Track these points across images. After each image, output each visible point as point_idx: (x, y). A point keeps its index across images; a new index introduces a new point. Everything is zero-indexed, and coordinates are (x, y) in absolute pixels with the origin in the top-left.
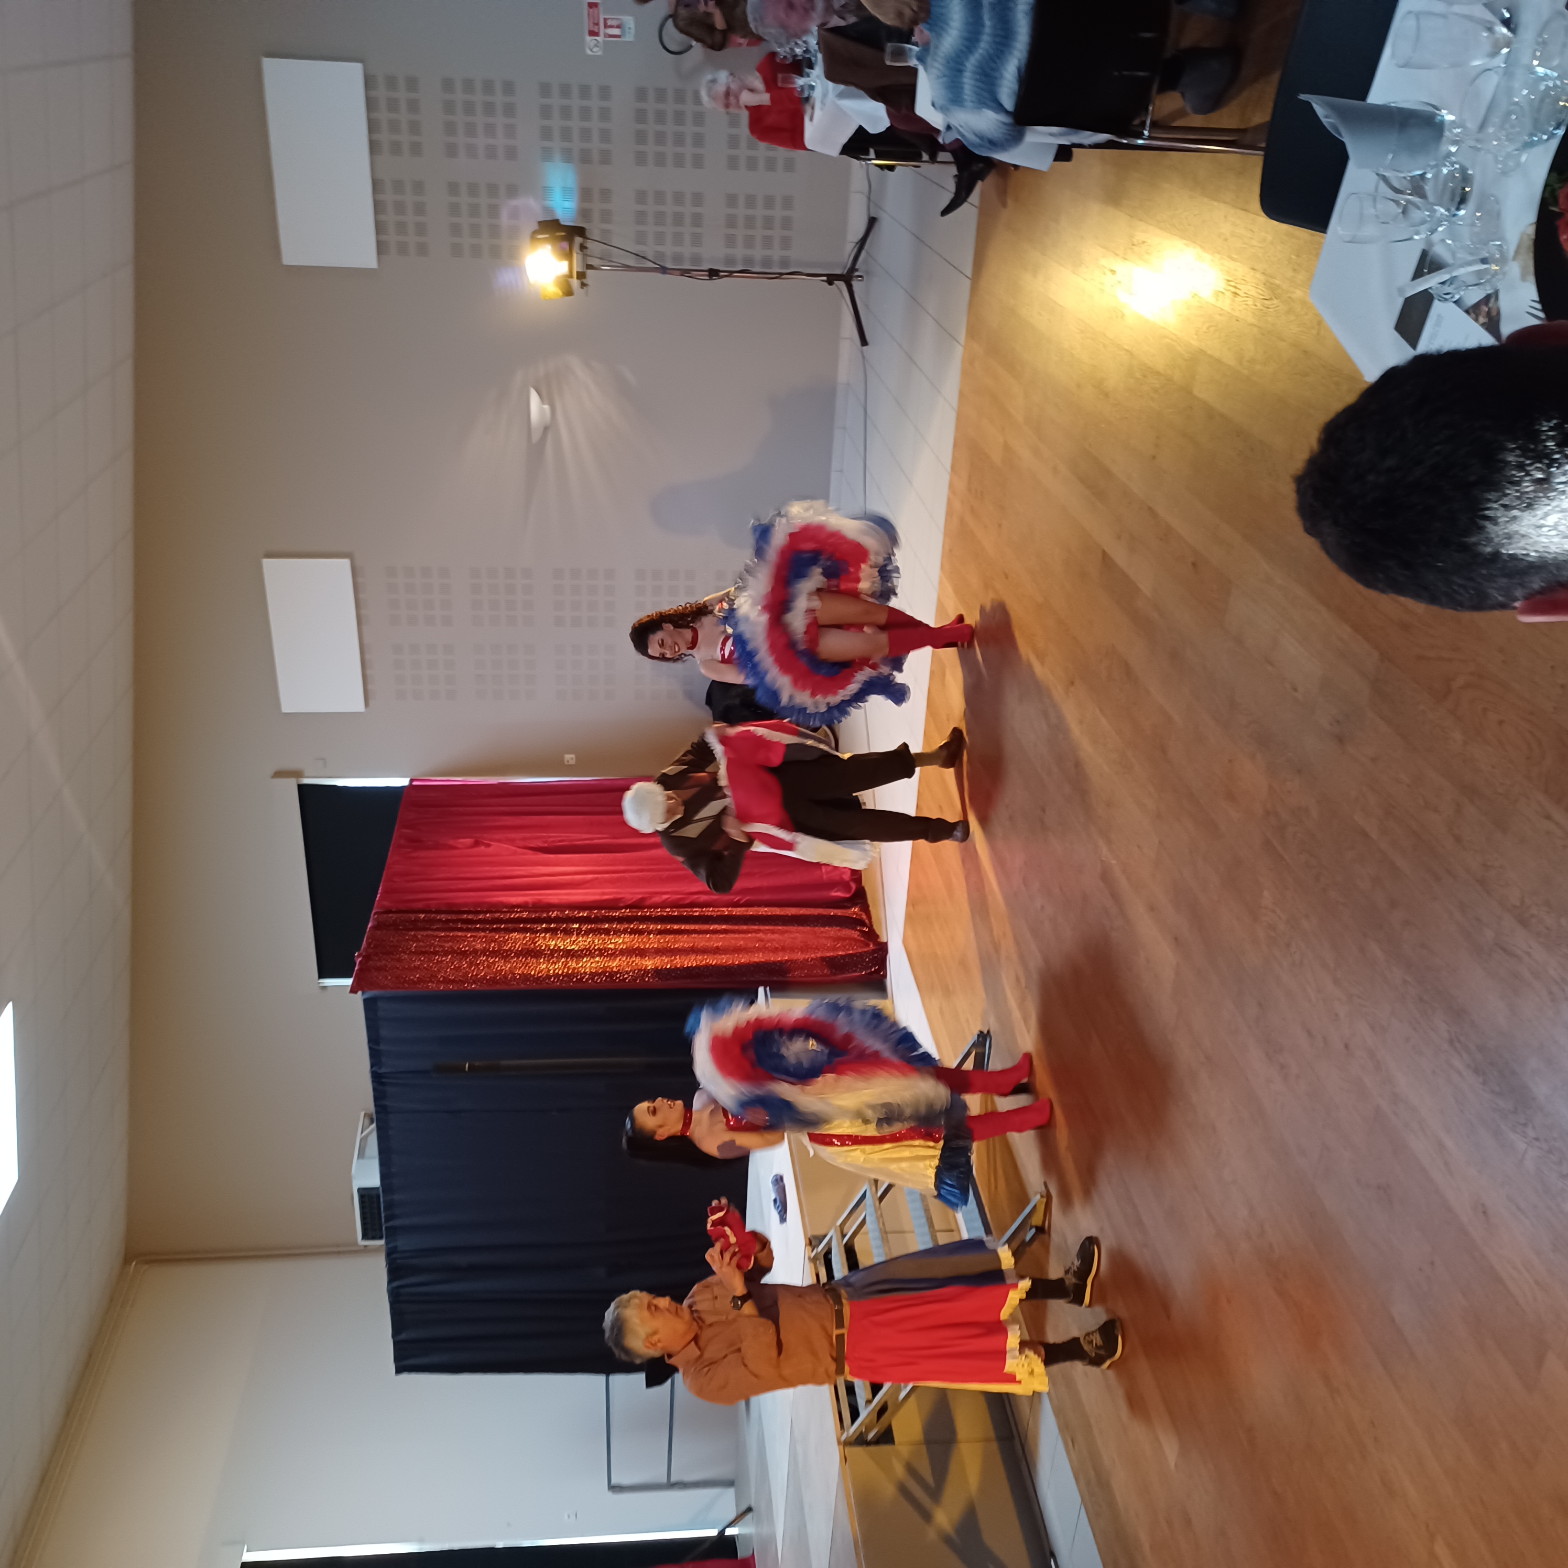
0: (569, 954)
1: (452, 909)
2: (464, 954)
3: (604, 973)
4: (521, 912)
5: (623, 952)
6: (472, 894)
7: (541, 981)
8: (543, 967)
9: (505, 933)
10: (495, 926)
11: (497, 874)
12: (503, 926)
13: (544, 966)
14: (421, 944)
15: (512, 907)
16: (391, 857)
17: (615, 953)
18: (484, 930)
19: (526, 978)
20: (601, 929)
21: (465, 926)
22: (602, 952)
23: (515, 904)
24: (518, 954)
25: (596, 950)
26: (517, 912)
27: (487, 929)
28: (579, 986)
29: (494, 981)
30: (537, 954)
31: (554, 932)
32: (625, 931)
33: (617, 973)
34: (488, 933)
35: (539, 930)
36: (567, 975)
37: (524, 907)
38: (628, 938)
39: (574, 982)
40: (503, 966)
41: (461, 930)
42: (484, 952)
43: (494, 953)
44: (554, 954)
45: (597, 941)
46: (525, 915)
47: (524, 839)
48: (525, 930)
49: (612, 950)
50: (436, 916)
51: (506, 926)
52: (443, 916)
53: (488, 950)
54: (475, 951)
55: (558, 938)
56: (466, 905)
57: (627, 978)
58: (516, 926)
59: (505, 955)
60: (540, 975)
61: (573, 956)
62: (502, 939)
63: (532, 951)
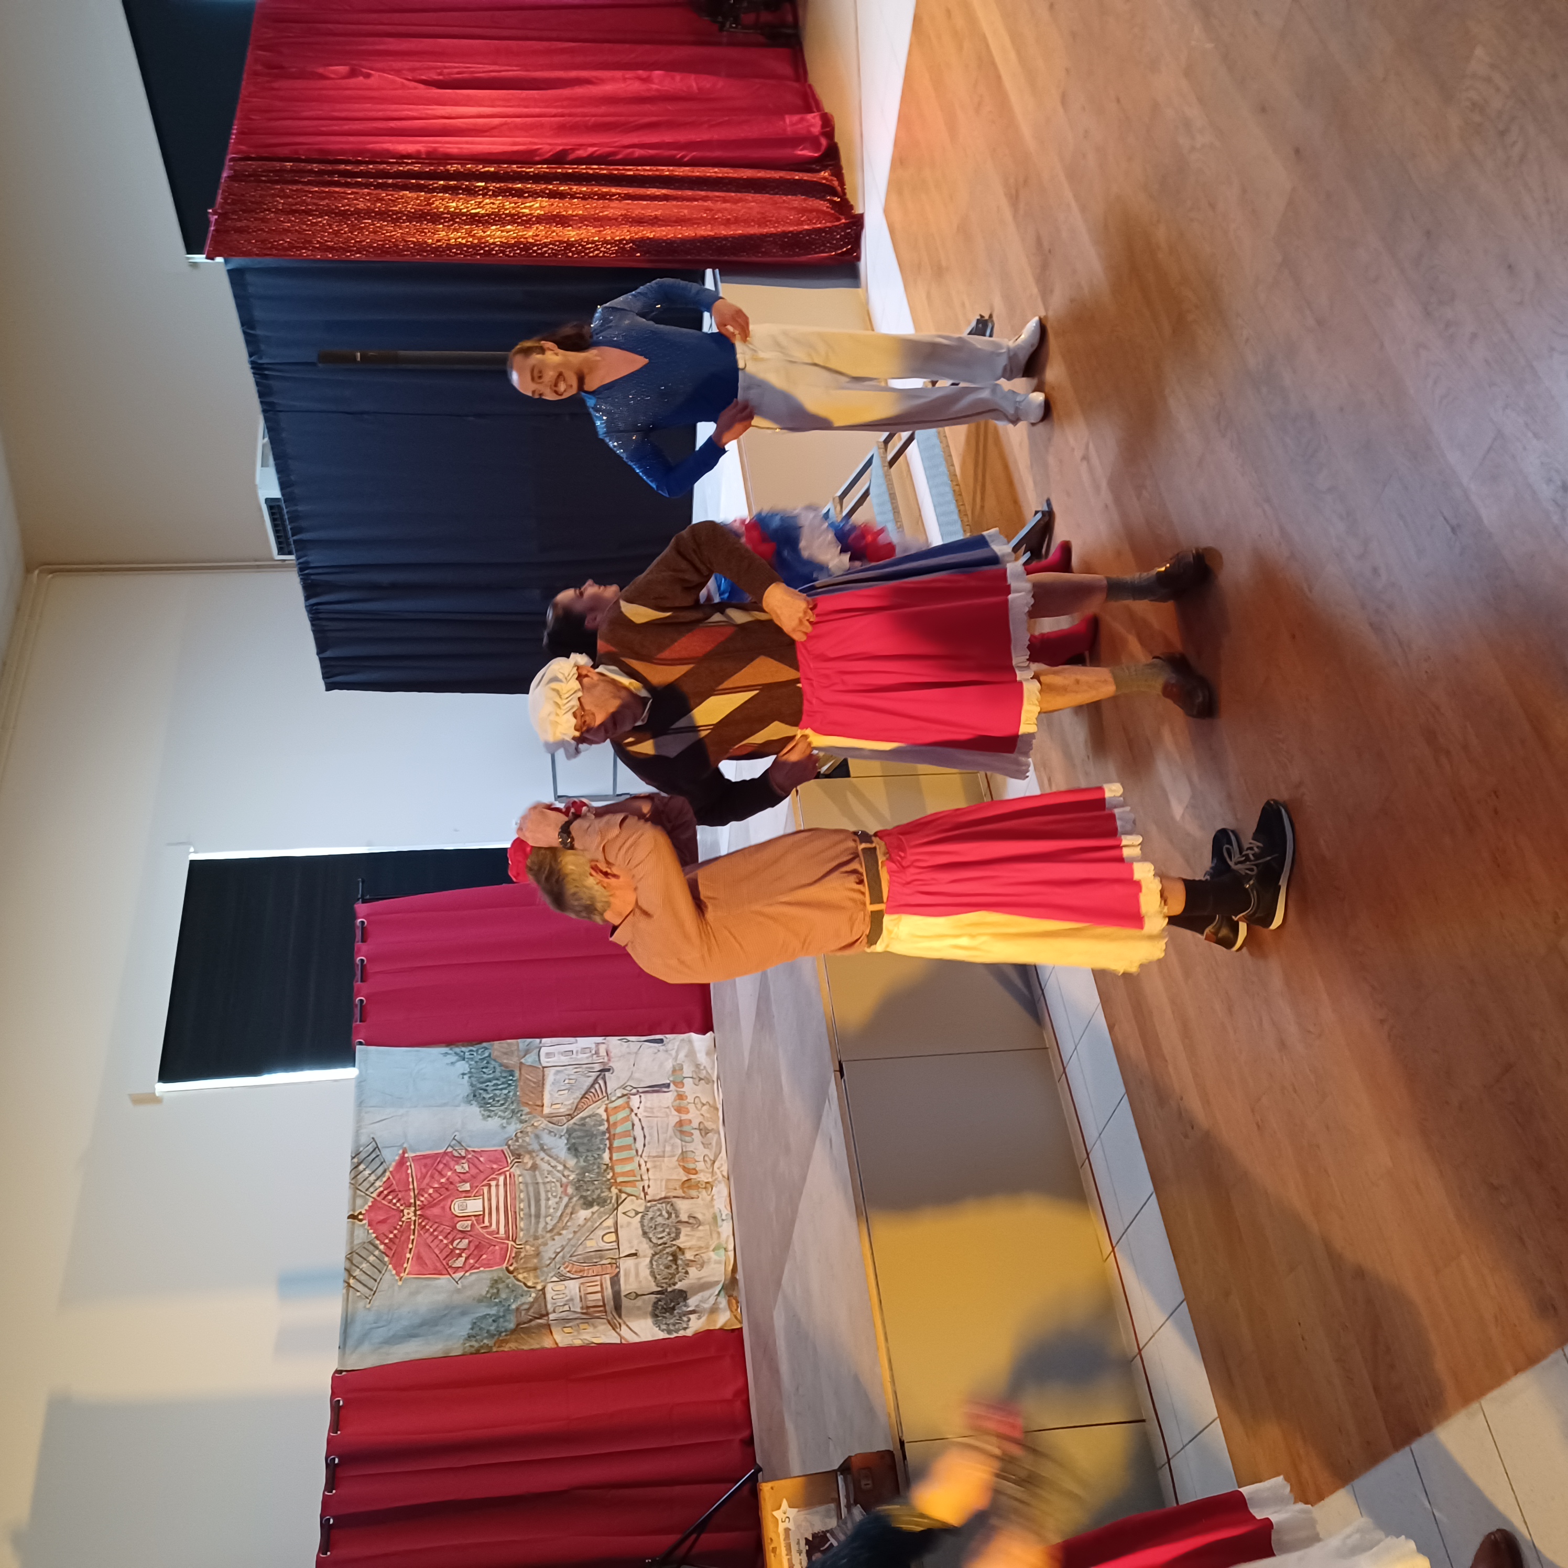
0: (475, 219)
1: (324, 157)
2: (344, 215)
3: (517, 244)
4: (412, 163)
5: (540, 220)
6: (351, 139)
7: (441, 252)
8: (443, 235)
9: (393, 190)
10: (380, 181)
11: (380, 114)
12: (390, 181)
13: (444, 233)
14: (290, 200)
15: (402, 157)
16: (246, 87)
17: (530, 219)
18: (367, 186)
19: (421, 248)
20: (512, 189)
21: (343, 180)
22: (515, 219)
23: (404, 153)
24: (412, 217)
25: (507, 215)
26: (407, 164)
27: (371, 184)
28: (489, 260)
29: (383, 251)
30: (436, 218)
31: (454, 191)
32: (541, 194)
33: (533, 245)
34: (375, 189)
35: (436, 188)
36: (473, 246)
37: (416, 157)
38: (545, 202)
39: (480, 254)
40: (394, 232)
41: (337, 184)
42: (368, 213)
43: (382, 215)
44: (455, 218)
45: (509, 205)
46: (416, 168)
47: (412, 70)
48: (420, 188)
49: (526, 215)
50: (306, 164)
51: (395, 181)
52: (315, 165)
53: (374, 211)
54: (358, 212)
55: (461, 199)
56: (343, 152)
57: (546, 252)
58: (407, 181)
59: (396, 219)
60: (439, 244)
61: (479, 221)
62: (390, 197)
63: (428, 214)
